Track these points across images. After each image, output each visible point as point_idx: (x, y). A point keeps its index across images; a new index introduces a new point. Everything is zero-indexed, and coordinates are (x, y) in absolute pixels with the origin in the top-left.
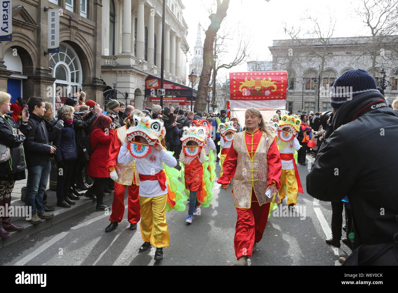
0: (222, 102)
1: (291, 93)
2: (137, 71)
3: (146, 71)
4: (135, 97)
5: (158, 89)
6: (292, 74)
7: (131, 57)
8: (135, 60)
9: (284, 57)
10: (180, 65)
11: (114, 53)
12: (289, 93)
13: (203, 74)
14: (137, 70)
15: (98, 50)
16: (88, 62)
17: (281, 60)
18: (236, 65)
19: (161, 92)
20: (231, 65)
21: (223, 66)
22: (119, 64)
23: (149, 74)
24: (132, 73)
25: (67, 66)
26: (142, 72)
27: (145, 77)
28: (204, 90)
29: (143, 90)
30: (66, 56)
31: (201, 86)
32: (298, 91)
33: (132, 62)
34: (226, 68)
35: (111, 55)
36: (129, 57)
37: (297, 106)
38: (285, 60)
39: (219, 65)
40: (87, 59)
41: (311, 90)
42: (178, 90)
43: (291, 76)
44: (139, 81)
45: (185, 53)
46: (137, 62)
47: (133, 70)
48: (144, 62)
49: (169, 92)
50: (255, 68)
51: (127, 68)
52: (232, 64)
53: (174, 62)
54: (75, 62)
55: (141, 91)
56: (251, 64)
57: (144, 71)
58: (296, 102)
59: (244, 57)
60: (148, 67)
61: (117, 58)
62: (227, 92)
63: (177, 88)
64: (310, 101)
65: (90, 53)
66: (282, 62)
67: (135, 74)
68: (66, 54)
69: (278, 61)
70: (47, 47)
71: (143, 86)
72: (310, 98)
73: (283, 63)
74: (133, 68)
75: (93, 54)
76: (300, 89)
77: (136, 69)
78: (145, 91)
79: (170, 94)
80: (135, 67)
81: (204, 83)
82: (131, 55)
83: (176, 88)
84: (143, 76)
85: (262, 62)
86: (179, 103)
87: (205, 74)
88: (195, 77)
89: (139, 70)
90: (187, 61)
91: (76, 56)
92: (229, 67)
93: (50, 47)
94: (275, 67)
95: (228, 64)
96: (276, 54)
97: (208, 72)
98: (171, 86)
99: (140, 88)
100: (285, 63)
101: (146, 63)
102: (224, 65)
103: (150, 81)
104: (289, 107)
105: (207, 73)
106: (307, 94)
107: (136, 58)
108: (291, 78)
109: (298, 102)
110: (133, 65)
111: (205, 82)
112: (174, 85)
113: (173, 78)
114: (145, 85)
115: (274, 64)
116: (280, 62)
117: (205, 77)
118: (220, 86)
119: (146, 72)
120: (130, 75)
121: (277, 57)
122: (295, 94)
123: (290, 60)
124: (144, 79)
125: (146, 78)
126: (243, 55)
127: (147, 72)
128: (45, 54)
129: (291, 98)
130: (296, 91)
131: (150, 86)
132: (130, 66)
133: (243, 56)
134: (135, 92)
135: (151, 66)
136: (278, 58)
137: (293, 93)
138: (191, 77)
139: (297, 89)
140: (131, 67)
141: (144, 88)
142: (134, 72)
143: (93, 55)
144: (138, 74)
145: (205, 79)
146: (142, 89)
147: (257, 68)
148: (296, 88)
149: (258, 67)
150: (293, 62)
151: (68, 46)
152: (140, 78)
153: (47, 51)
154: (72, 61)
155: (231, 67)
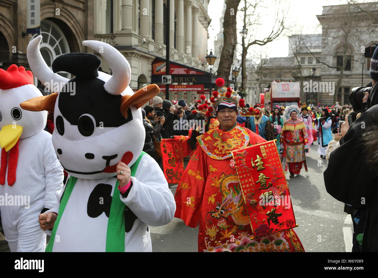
0: (256, 88)
1: (347, 76)
2: (140, 53)
3: (152, 52)
4: (139, 85)
5: (163, 76)
6: (350, 51)
7: (133, 35)
8: (138, 39)
9: (337, 28)
10: (197, 43)
11: (112, 31)
12: (345, 75)
13: (224, 55)
14: (140, 51)
15: (90, 28)
16: (77, 43)
17: (333, 32)
18: (272, 41)
19: (167, 79)
20: (265, 41)
21: (255, 43)
22: (117, 44)
23: (156, 55)
24: (134, 55)
25: (52, 49)
26: (147, 53)
27: (151, 60)
28: (225, 74)
29: (149, 77)
30: (51, 36)
31: (221, 70)
33: (134, 42)
34: (259, 45)
35: (109, 33)
36: (130, 35)
38: (339, 32)
39: (251, 42)
40: (76, 40)
42: (193, 75)
43: (347, 52)
44: (143, 65)
45: (206, 28)
46: (140, 41)
47: (135, 51)
48: (150, 41)
49: (181, 78)
50: (298, 43)
51: (128, 49)
52: (267, 39)
53: (190, 39)
54: (61, 43)
55: (146, 78)
56: (294, 39)
57: (149, 52)
59: (283, 29)
60: (155, 47)
61: (115, 37)
62: (262, 75)
63: (191, 72)
65: (80, 31)
66: (335, 34)
67: (139, 57)
68: (50, 34)
69: (329, 33)
70: (25, 27)
71: (149, 71)
73: (335, 36)
74: (135, 49)
75: (83, 33)
77: (139, 49)
78: (151, 77)
79: (183, 81)
80: (139, 48)
81: (224, 66)
82: (133, 32)
83: (191, 74)
84: (148, 58)
85: (307, 36)
86: (196, 92)
87: (226, 55)
88: (214, 59)
89: (143, 51)
90: (208, 38)
91: (63, 37)
92: (263, 43)
93: (30, 26)
94: (326, 41)
95: (262, 40)
96: (326, 25)
97: (229, 52)
98: (184, 70)
99: (144, 74)
100: (338, 36)
101: (152, 42)
102: (256, 41)
103: (158, 65)
104: (346, 94)
105: (229, 54)
107: (139, 37)
108: (347, 56)
110: (135, 45)
111: (226, 65)
112: (188, 69)
113: (189, 60)
114: (151, 70)
115: (324, 38)
116: (332, 34)
117: (225, 59)
118: (254, 67)
119: (152, 54)
120: (132, 58)
121: (328, 28)
123: (345, 32)
124: (150, 63)
125: (153, 61)
126: (281, 28)
127: (154, 54)
128: (24, 35)
129: (348, 82)
130: (354, 72)
131: (157, 71)
132: (131, 46)
133: (281, 30)
134: (138, 79)
135: (159, 45)
136: (329, 30)
137: (351, 75)
138: (208, 59)
140: (133, 47)
141: (150, 74)
142: (137, 53)
143: (84, 35)
144: (142, 56)
145: (226, 62)
146: (148, 75)
147: (301, 44)
149: (302, 42)
150: (349, 34)
151: (52, 24)
152: (145, 60)
153: (25, 32)
154: (57, 43)
155: (265, 43)
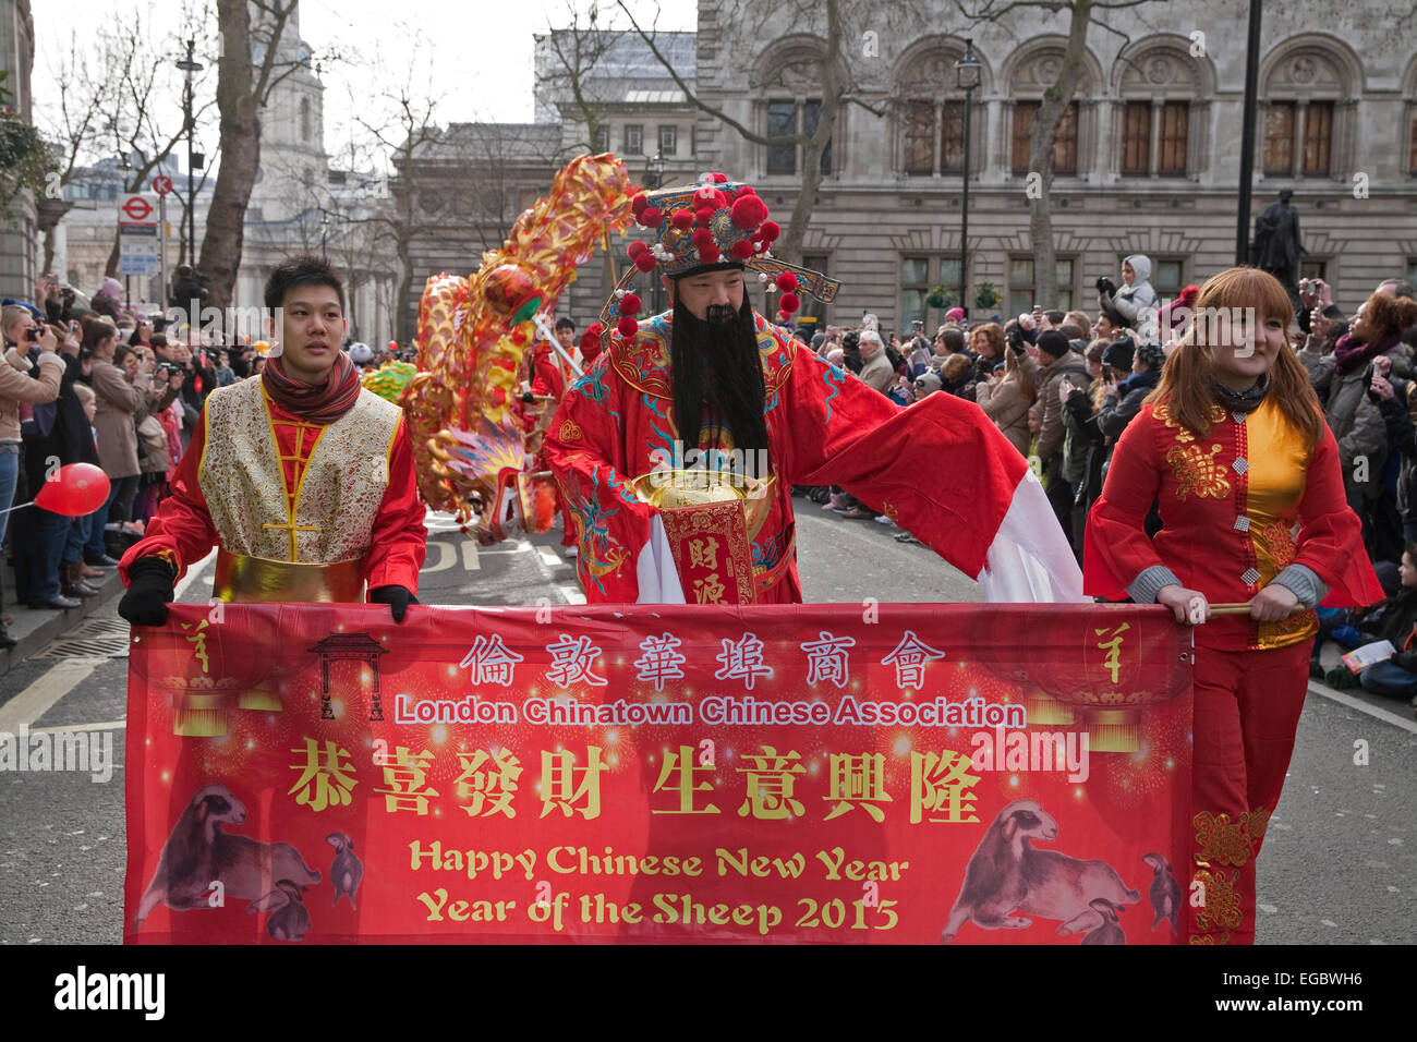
32: (862, 181)
37: (854, 279)
41: (937, 175)
58: (845, 255)
64: (936, 246)
72: (936, 230)
76: (871, 171)
106: (918, 202)
109: (860, 255)
122: (841, 202)
130: (847, 180)
137: (834, 195)
139: (855, 175)
148: (850, 166)
